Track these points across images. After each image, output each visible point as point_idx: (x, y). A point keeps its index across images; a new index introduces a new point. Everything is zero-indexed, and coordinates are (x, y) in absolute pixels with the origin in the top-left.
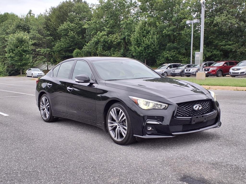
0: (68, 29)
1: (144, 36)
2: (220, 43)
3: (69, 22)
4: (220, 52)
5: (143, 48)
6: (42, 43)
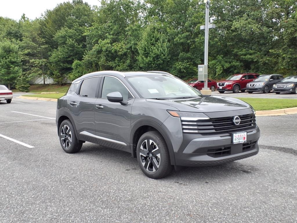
0: (66, 36)
1: (153, 44)
2: (240, 53)
3: (67, 28)
4: (240, 62)
5: (152, 58)
6: (37, 53)
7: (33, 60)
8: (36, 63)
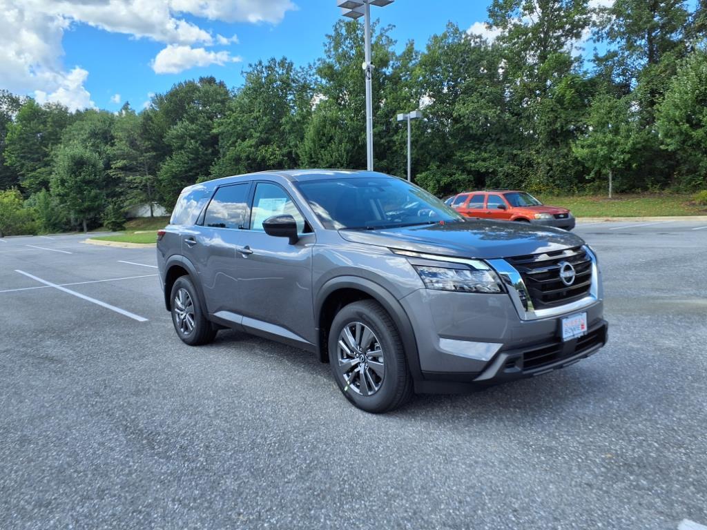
0: (185, 135)
6: (139, 165)
7: (131, 177)
8: (135, 181)
